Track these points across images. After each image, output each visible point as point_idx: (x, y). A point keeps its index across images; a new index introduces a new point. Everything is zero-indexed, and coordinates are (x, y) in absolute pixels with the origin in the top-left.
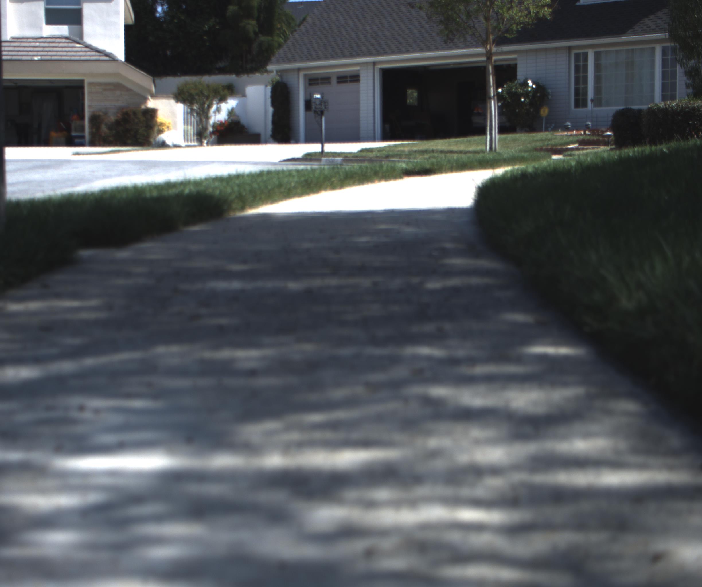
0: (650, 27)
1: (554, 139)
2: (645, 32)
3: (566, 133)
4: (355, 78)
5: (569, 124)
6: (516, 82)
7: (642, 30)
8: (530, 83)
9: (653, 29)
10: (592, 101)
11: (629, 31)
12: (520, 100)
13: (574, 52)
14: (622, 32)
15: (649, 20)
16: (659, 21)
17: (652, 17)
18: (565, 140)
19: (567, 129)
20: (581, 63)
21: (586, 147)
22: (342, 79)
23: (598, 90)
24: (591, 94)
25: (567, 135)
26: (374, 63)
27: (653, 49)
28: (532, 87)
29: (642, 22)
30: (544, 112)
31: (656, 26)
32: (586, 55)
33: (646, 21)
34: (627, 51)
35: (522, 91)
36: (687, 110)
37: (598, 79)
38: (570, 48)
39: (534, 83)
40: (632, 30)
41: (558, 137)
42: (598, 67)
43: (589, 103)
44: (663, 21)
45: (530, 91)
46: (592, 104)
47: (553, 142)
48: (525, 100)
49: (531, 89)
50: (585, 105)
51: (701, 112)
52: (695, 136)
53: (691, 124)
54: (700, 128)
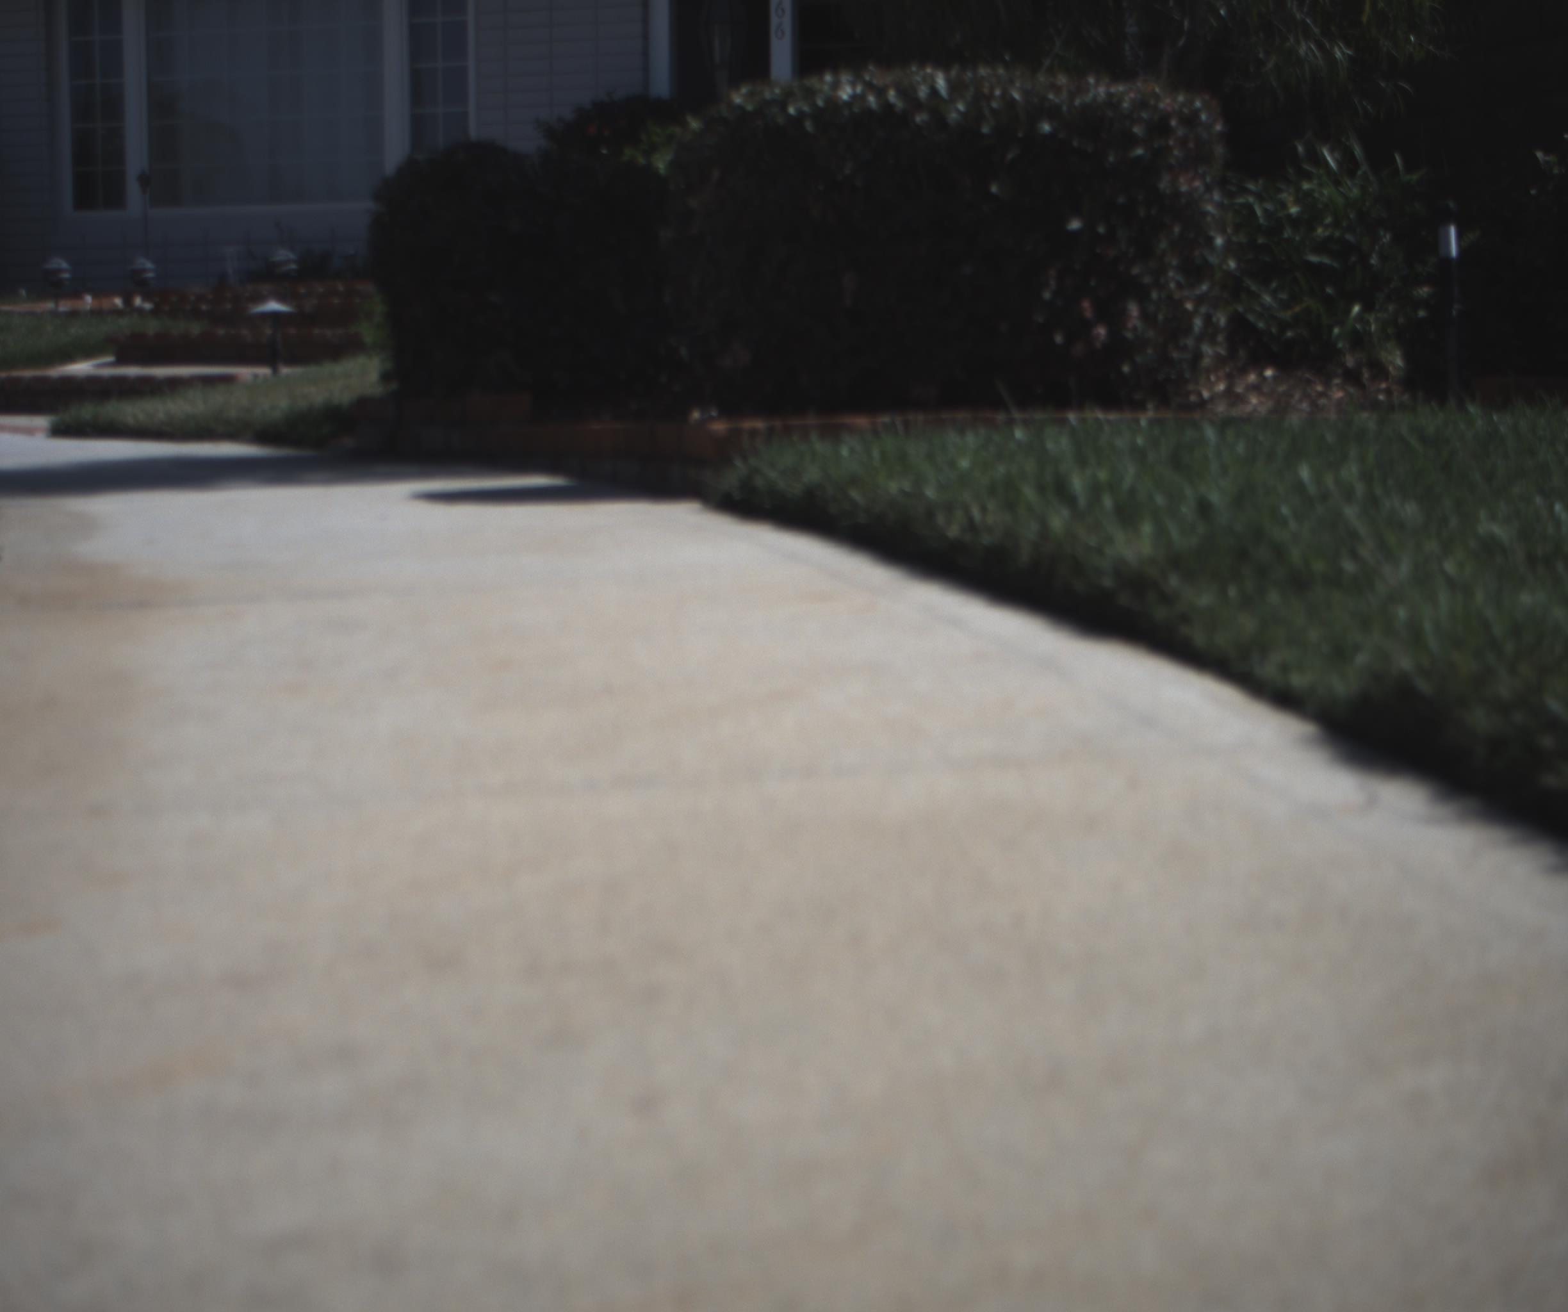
3: (50, 305)
5: (61, 266)
10: (144, 180)
18: (49, 335)
19: (52, 287)
20: (96, 39)
23: (163, 141)
24: (136, 155)
25: (55, 314)
32: (114, 5)
41: (16, 321)
42: (159, 55)
43: (133, 190)
46: (143, 193)
50: (115, 198)
51: (1139, 151)
52: (1101, 331)
53: (1075, 234)
54: (1135, 270)
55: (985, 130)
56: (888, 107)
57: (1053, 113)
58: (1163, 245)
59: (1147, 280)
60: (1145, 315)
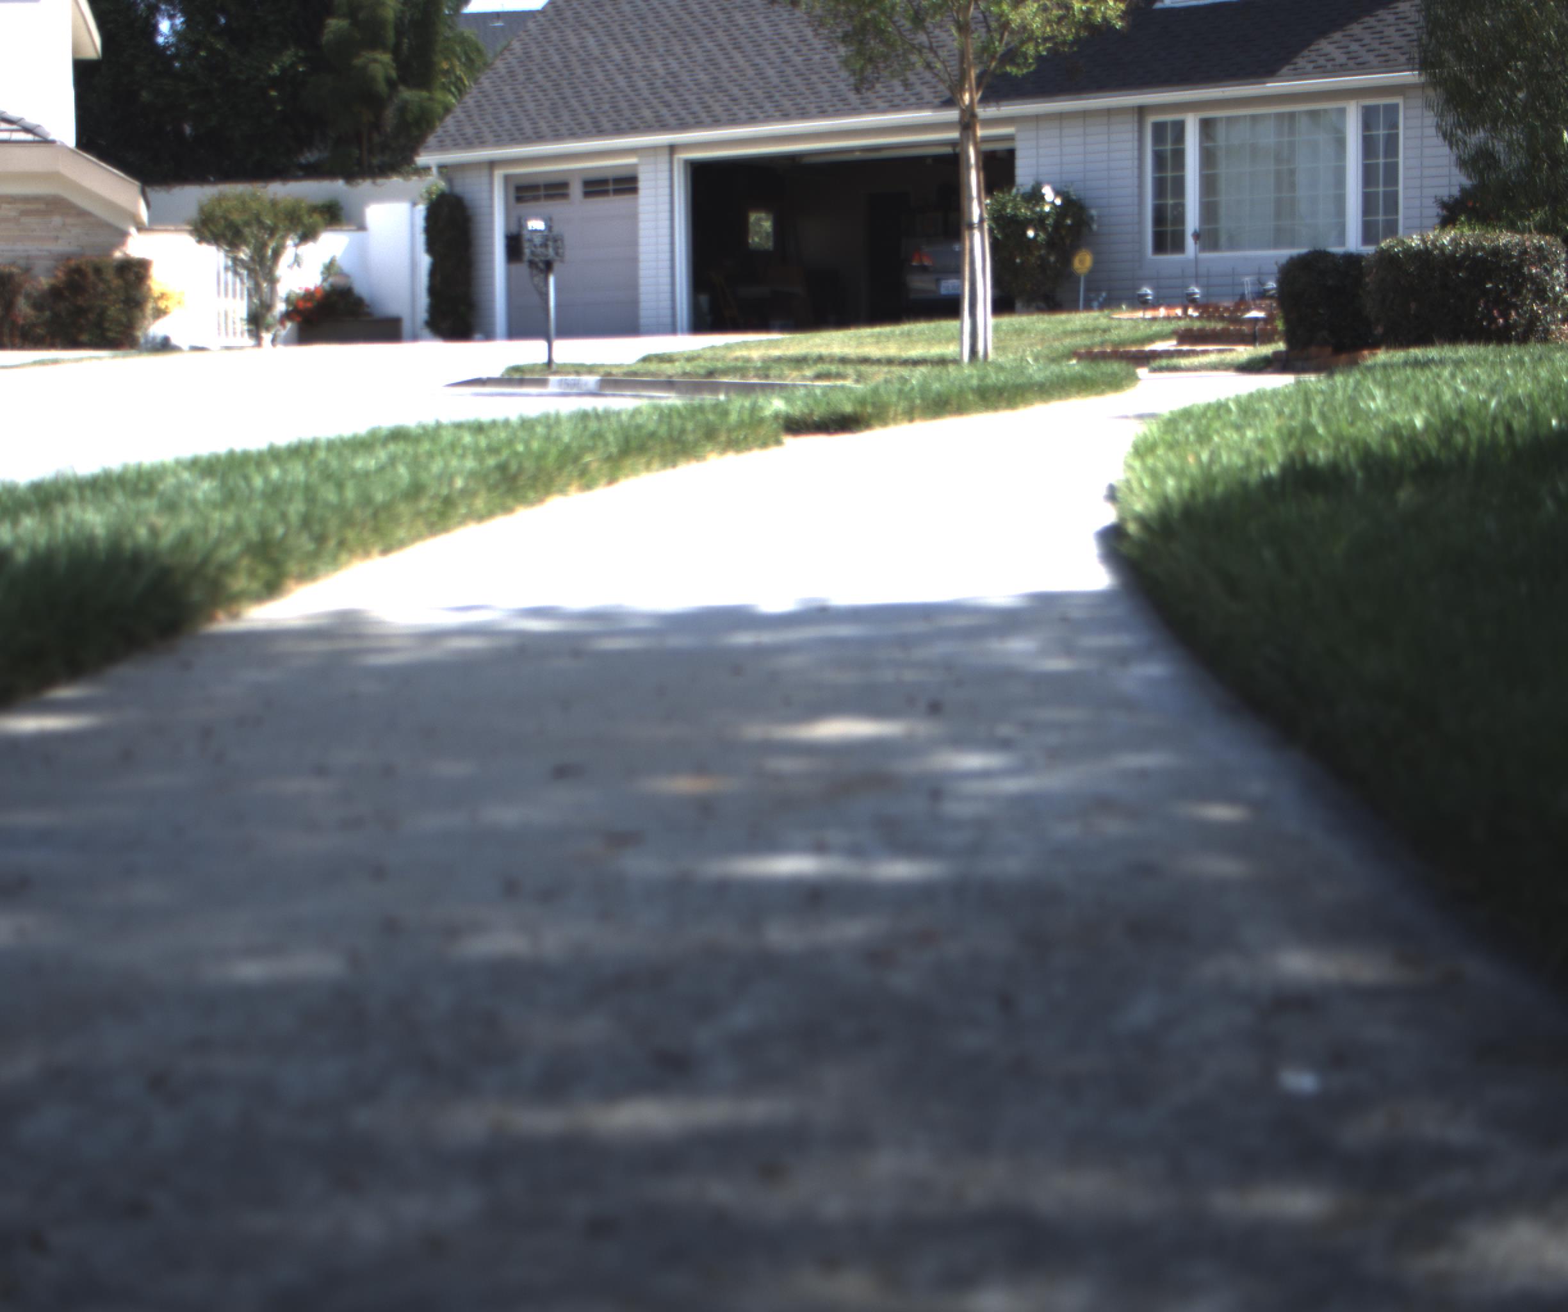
0: (1333, 60)
1: (1116, 328)
2: (1322, 71)
3: (1139, 314)
4: (627, 184)
5: (1148, 291)
6: (1014, 191)
7: (1315, 68)
8: (1048, 193)
9: (1341, 65)
10: (1197, 236)
11: (1285, 70)
12: (1024, 234)
13: (1151, 119)
14: (1268, 71)
15: (1330, 43)
16: (1354, 47)
17: (1337, 36)
18: (1143, 330)
19: (1142, 303)
20: (1169, 147)
21: (1199, 348)
22: (596, 187)
23: (1209, 210)
24: (1192, 220)
25: (1144, 319)
26: (672, 149)
27: (1342, 112)
28: (1053, 203)
29: (1313, 47)
30: (1083, 262)
31: (1349, 59)
32: (1180, 127)
33: (1324, 45)
34: (1280, 116)
35: (1029, 213)
36: (1480, 254)
37: (1209, 185)
38: (1142, 111)
39: (1057, 193)
40: (1292, 67)
41: (1124, 323)
42: (1208, 158)
43: (1190, 242)
44: (1363, 46)
45: (1048, 214)
46: (1196, 243)
47: (1114, 335)
48: (1036, 235)
49: (1051, 208)
50: (1179, 246)
51: (1514, 260)
52: (1501, 321)
53: (1490, 289)
54: (1514, 300)
55: (1457, 255)
56: (1427, 248)
57: (1483, 248)
58: (1524, 291)
59: (1519, 303)
60: (1518, 314)
